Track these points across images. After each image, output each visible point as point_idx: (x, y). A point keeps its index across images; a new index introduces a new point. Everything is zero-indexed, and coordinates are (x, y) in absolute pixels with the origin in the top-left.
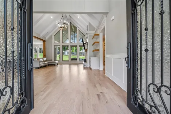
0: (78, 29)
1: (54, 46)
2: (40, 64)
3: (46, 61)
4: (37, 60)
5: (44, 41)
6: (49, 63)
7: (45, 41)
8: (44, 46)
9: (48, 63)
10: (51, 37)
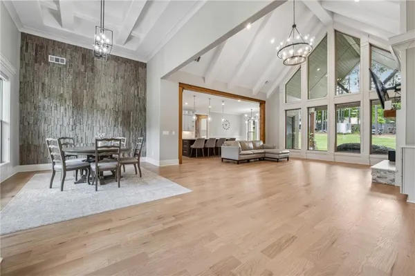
1: (286, 111)
2: (240, 155)
3: (262, 147)
5: (262, 103)
6: (265, 153)
7: (264, 102)
8: (262, 115)
9: (263, 153)
10: (277, 90)
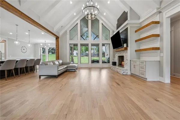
0: (101, 22)
1: (70, 44)
2: (58, 71)
4: (52, 64)
5: (57, 38)
6: (67, 67)
7: (59, 37)
8: (57, 45)
10: (66, 32)
